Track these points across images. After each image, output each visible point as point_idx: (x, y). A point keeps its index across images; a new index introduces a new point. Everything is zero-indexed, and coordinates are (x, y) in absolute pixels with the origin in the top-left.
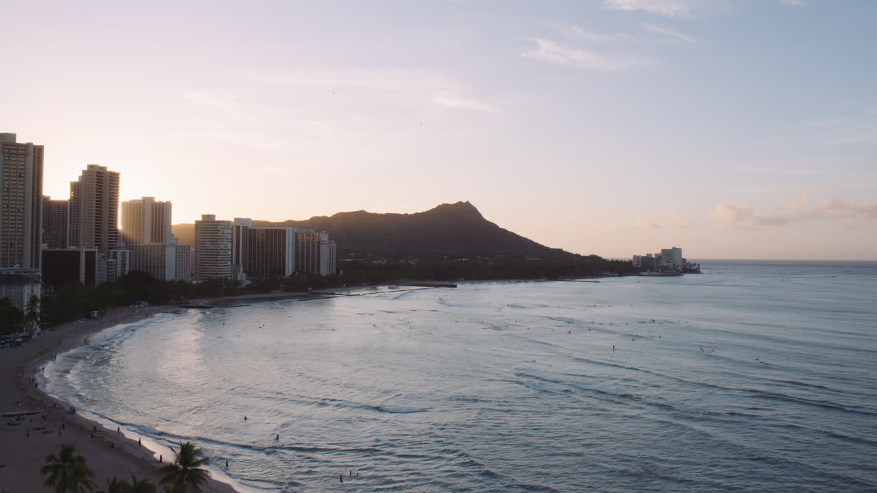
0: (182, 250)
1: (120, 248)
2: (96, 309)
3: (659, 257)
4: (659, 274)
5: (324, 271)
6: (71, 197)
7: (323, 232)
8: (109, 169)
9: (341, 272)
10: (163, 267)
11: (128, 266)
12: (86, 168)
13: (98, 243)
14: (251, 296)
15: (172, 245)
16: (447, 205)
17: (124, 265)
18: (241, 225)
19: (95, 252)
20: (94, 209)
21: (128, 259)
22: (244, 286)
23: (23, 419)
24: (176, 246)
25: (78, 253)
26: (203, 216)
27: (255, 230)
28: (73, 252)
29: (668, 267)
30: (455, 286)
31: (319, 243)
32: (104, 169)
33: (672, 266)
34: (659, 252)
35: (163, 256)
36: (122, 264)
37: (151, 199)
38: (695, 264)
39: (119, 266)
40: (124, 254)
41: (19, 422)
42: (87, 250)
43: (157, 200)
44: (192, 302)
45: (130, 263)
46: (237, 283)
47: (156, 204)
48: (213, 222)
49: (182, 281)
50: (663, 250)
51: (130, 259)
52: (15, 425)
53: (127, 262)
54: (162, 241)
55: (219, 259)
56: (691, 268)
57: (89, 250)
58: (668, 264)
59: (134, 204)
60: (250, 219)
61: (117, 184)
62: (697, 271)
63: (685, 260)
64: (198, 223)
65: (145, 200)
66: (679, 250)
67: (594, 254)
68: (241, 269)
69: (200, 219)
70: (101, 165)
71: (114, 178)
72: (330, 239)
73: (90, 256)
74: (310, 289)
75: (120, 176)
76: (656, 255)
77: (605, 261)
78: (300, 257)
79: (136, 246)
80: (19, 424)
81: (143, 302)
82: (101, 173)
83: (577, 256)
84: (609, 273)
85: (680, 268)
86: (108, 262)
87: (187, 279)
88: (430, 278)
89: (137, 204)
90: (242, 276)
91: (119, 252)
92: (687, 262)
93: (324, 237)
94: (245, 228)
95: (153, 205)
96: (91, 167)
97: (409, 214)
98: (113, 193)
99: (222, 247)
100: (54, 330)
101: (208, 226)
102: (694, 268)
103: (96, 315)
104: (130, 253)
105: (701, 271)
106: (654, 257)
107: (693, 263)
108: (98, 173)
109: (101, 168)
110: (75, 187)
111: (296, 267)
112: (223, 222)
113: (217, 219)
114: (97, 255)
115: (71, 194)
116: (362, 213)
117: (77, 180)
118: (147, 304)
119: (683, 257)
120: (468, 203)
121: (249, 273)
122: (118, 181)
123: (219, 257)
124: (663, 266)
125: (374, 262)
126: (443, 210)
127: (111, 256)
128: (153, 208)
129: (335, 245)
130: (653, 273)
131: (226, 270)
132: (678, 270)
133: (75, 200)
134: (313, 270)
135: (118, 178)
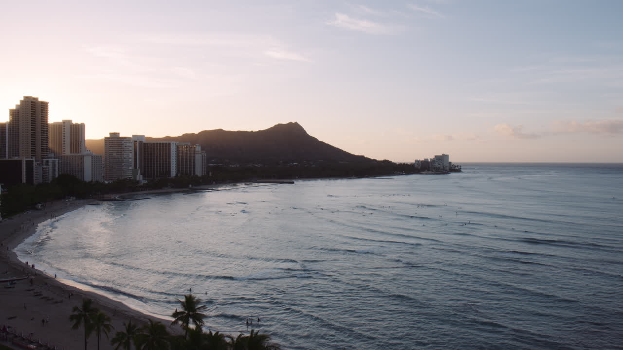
0: (95, 159)
1: (50, 158)
2: (40, 203)
3: (433, 161)
4: (433, 173)
5: (199, 172)
6: (10, 120)
7: (197, 145)
8: (40, 100)
9: (210, 174)
10: (82, 171)
11: (57, 171)
12: (22, 99)
13: (34, 154)
14: (147, 192)
15: (88, 155)
16: (281, 124)
17: (54, 170)
18: (138, 141)
19: (33, 161)
20: (30, 129)
21: (57, 166)
22: (142, 184)
23: (15, 283)
24: (92, 156)
25: (20, 162)
26: (110, 134)
27: (147, 143)
28: (16, 161)
29: (439, 168)
30: (293, 183)
31: (194, 153)
32: (36, 99)
33: (442, 168)
34: (433, 157)
35: (82, 163)
36: (52, 169)
37: (70, 121)
38: (458, 166)
39: (51, 170)
40: (54, 163)
41: (12, 286)
42: (27, 159)
43: (74, 122)
44: (106, 196)
45: (59, 168)
46: (138, 182)
47: (74, 125)
48: (117, 138)
49: (97, 182)
50: (435, 156)
51: (59, 166)
52: (10, 288)
53: (57, 169)
54: (78, 152)
55: (123, 165)
56: (455, 169)
57: (29, 159)
58: (439, 166)
59: (56, 126)
60: (144, 136)
61: (47, 111)
62: (459, 171)
63: (450, 163)
64: (106, 139)
65: (65, 122)
66: (447, 156)
67: (386, 159)
68: (139, 171)
69: (108, 136)
70: (34, 96)
71: (44, 106)
72: (202, 149)
73: (29, 164)
74: (190, 186)
75: (49, 105)
76: (431, 159)
77: (394, 164)
78: (180, 163)
79: (62, 156)
80: (14, 287)
81: (72, 197)
82: (34, 102)
83: (375, 160)
84: (399, 173)
85: (448, 169)
86: (43, 168)
87: (101, 181)
88: (274, 177)
89: (59, 125)
90: (139, 177)
91: (50, 160)
92: (452, 164)
93: (198, 149)
94: (141, 143)
95: (71, 126)
96: (26, 98)
97: (254, 131)
98: (44, 117)
99: (125, 156)
100: (11, 219)
101: (114, 142)
102: (457, 168)
103: (40, 207)
104: (59, 161)
105: (462, 170)
106: (429, 161)
107: (456, 165)
108: (32, 102)
109: (34, 99)
110: (13, 113)
111: (178, 170)
112: (125, 138)
113: (121, 135)
114: (34, 162)
115: (10, 118)
116: (220, 131)
117: (14, 108)
118: (74, 198)
119: (450, 161)
120: (296, 123)
121: (144, 175)
122: (47, 108)
123: (123, 164)
124: (436, 168)
125: (231, 166)
126: (279, 128)
127: (44, 164)
128: (71, 128)
129: (205, 154)
130: (430, 172)
131: (129, 174)
132: (446, 170)
133: (13, 123)
134: (190, 172)
135: (47, 106)
